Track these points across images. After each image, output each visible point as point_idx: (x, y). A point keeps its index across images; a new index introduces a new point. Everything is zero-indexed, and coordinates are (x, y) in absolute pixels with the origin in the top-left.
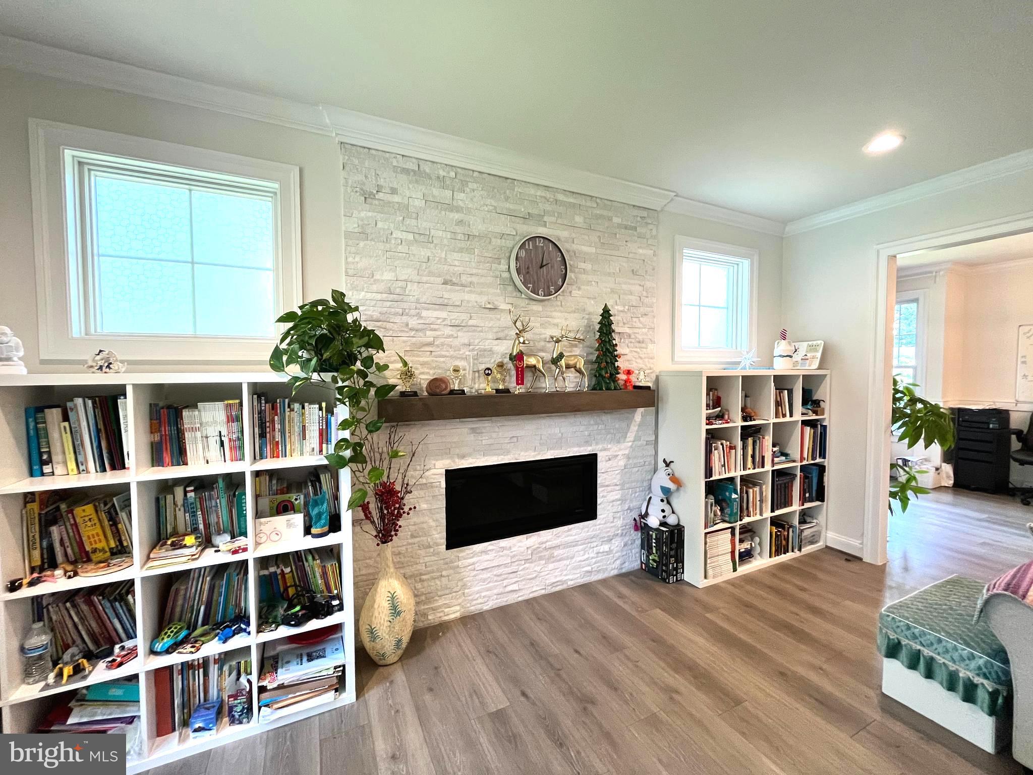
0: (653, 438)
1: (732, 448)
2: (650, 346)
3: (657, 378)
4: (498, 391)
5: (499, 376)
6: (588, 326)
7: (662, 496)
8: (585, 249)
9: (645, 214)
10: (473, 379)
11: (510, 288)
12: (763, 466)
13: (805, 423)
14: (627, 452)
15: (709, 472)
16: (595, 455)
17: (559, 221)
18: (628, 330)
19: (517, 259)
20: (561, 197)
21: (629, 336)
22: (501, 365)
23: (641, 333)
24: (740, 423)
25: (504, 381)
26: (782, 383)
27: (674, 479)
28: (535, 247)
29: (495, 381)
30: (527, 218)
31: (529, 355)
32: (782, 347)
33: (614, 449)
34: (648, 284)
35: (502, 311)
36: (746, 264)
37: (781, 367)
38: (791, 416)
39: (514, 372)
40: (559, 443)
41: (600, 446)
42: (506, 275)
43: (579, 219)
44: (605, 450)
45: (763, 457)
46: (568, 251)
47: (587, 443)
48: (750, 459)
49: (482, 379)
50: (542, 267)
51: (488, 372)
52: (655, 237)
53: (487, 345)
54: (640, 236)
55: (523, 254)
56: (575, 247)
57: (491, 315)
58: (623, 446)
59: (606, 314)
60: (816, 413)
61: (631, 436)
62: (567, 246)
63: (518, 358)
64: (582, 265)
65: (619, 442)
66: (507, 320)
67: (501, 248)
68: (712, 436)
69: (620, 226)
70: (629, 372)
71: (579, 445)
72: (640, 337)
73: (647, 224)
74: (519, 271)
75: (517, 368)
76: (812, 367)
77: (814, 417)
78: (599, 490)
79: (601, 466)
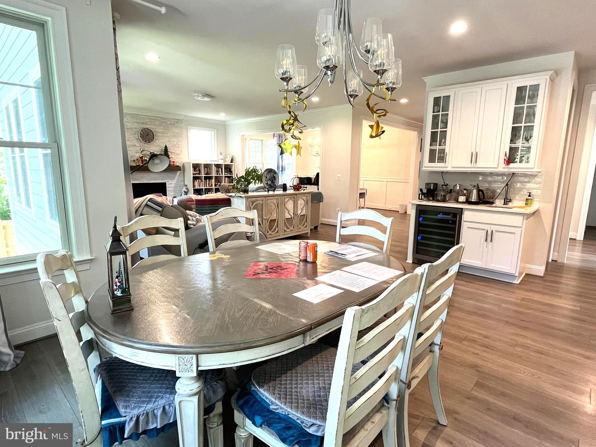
0: (183, 179)
1: (202, 181)
2: (181, 155)
3: (184, 164)
4: (137, 165)
5: (137, 162)
6: (161, 150)
7: (184, 193)
8: (160, 130)
9: (177, 121)
10: (130, 163)
11: (139, 141)
12: (212, 187)
13: (225, 177)
14: (175, 183)
15: (194, 186)
16: (165, 183)
17: (151, 124)
18: (174, 151)
19: (140, 134)
20: (152, 118)
21: (174, 153)
22: (137, 159)
23: (178, 152)
24: (203, 176)
25: (138, 163)
26: (218, 166)
27: (187, 189)
28: (145, 131)
29: (136, 163)
30: (143, 123)
31: (145, 157)
32: (221, 157)
33: (171, 182)
34: (179, 139)
35: (137, 146)
36: (213, 132)
37: (221, 162)
38: (222, 174)
39: (141, 161)
40: (155, 179)
41: (167, 181)
42: (138, 137)
43: (157, 123)
44: (168, 182)
45: (212, 185)
46: (154, 131)
47: (163, 180)
48: (208, 185)
49: (133, 162)
50: (147, 135)
51: (134, 161)
52: (180, 127)
53: (133, 154)
54: (177, 127)
55: (142, 132)
56: (157, 130)
57: (134, 147)
58: (174, 181)
59: (166, 147)
60: (230, 174)
61: (176, 178)
62: (154, 130)
63: (142, 158)
64: (159, 135)
65: (172, 180)
66: (138, 149)
67: (136, 131)
68: (195, 178)
69: (169, 124)
70: (174, 162)
71: (161, 180)
72: (177, 153)
73: (178, 123)
74: (141, 137)
75: (141, 160)
76: (228, 163)
77: (230, 175)
78: (167, 192)
79: (167, 185)
